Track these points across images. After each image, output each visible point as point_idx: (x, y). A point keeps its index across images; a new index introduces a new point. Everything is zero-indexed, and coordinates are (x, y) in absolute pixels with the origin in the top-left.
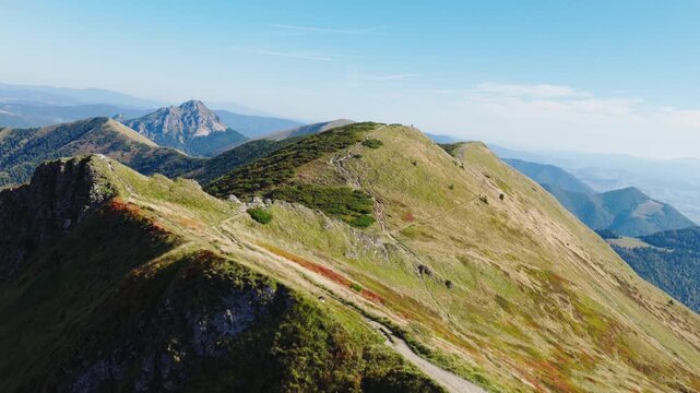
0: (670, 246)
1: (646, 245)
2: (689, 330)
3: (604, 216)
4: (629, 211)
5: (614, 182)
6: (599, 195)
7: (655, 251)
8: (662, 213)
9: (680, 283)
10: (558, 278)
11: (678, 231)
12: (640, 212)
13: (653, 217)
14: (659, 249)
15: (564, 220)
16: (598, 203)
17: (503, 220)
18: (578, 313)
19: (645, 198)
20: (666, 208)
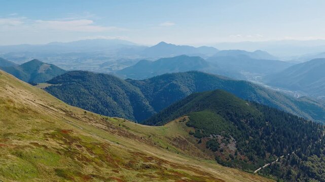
0: (60, 83)
1: (50, 85)
2: (97, 122)
3: (26, 76)
4: (36, 70)
5: (24, 58)
6: (19, 66)
7: (54, 86)
8: (51, 69)
9: (68, 97)
10: (65, 131)
11: (62, 75)
12: (41, 70)
13: (48, 71)
14: (56, 85)
15: (25, 87)
16: (21, 70)
17: (12, 105)
18: (90, 150)
19: (42, 63)
20: (52, 66)
